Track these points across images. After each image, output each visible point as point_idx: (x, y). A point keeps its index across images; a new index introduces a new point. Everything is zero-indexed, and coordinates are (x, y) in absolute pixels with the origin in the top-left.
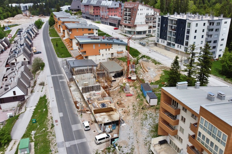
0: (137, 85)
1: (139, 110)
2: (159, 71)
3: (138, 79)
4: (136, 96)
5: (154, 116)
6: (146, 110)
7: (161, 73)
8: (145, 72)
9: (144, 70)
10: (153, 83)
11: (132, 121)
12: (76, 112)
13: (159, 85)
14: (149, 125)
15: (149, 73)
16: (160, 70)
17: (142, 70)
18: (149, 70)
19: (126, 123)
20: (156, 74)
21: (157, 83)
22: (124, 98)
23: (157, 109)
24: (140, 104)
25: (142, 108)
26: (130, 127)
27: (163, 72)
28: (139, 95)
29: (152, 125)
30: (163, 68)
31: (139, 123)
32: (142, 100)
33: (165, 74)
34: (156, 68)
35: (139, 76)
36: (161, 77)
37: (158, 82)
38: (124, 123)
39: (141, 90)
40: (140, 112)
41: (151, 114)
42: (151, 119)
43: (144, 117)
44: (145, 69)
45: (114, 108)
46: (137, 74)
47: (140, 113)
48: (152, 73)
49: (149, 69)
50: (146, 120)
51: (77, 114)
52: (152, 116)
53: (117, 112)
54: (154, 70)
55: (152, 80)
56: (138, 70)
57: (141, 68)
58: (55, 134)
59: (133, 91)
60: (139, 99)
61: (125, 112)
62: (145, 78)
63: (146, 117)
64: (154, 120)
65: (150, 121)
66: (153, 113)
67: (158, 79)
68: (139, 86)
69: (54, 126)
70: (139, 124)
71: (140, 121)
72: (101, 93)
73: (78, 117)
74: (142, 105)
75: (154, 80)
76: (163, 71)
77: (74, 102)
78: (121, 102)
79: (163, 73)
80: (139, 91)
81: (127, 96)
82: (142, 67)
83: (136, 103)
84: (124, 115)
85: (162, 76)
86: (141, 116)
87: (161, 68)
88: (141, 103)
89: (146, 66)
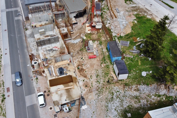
0: (103, 39)
1: (104, 84)
2: (130, 16)
3: (104, 27)
4: (101, 57)
5: (121, 95)
6: (112, 86)
7: (132, 21)
8: (113, 18)
9: (112, 14)
10: (123, 37)
11: (95, 102)
12: (31, 74)
13: (130, 41)
14: (115, 109)
15: (119, 20)
16: (131, 13)
17: (109, 14)
18: (118, 14)
19: (87, 104)
20: (127, 22)
21: (128, 38)
22: (86, 62)
23: (126, 85)
24: (106, 74)
25: (107, 81)
26: (92, 112)
27: (135, 18)
28: (104, 58)
29: (118, 110)
30: (135, 11)
31: (104, 106)
32: (107, 67)
33: (138, 22)
34: (127, 9)
35: (105, 22)
36: (132, 28)
37: (129, 36)
38: (85, 104)
39: (107, 49)
40: (105, 87)
41: (118, 92)
42: (118, 100)
43: (110, 96)
44: (113, 12)
45: (74, 75)
46: (103, 18)
47: (104, 90)
48: (122, 20)
49: (119, 12)
50: (112, 101)
51: (32, 77)
52: (119, 94)
53: (77, 83)
54: (123, 13)
55: (122, 32)
56: (104, 12)
57: (108, 9)
58: (5, 113)
59: (97, 49)
60: (105, 65)
61: (86, 86)
62: (112, 27)
63: (112, 97)
64: (122, 101)
65: (117, 103)
66: (121, 91)
67: (129, 31)
68: (105, 41)
69: (5, 98)
70: (103, 108)
71: (104, 103)
72: (59, 47)
73: (33, 82)
74: (107, 76)
75: (124, 33)
76: (136, 15)
77: (30, 56)
78: (82, 67)
79: (135, 20)
80: (105, 50)
81: (90, 58)
82: (110, 8)
83: (100, 72)
84: (86, 90)
85: (134, 25)
86: (106, 94)
87: (133, 11)
88: (107, 72)
89: (115, 6)
